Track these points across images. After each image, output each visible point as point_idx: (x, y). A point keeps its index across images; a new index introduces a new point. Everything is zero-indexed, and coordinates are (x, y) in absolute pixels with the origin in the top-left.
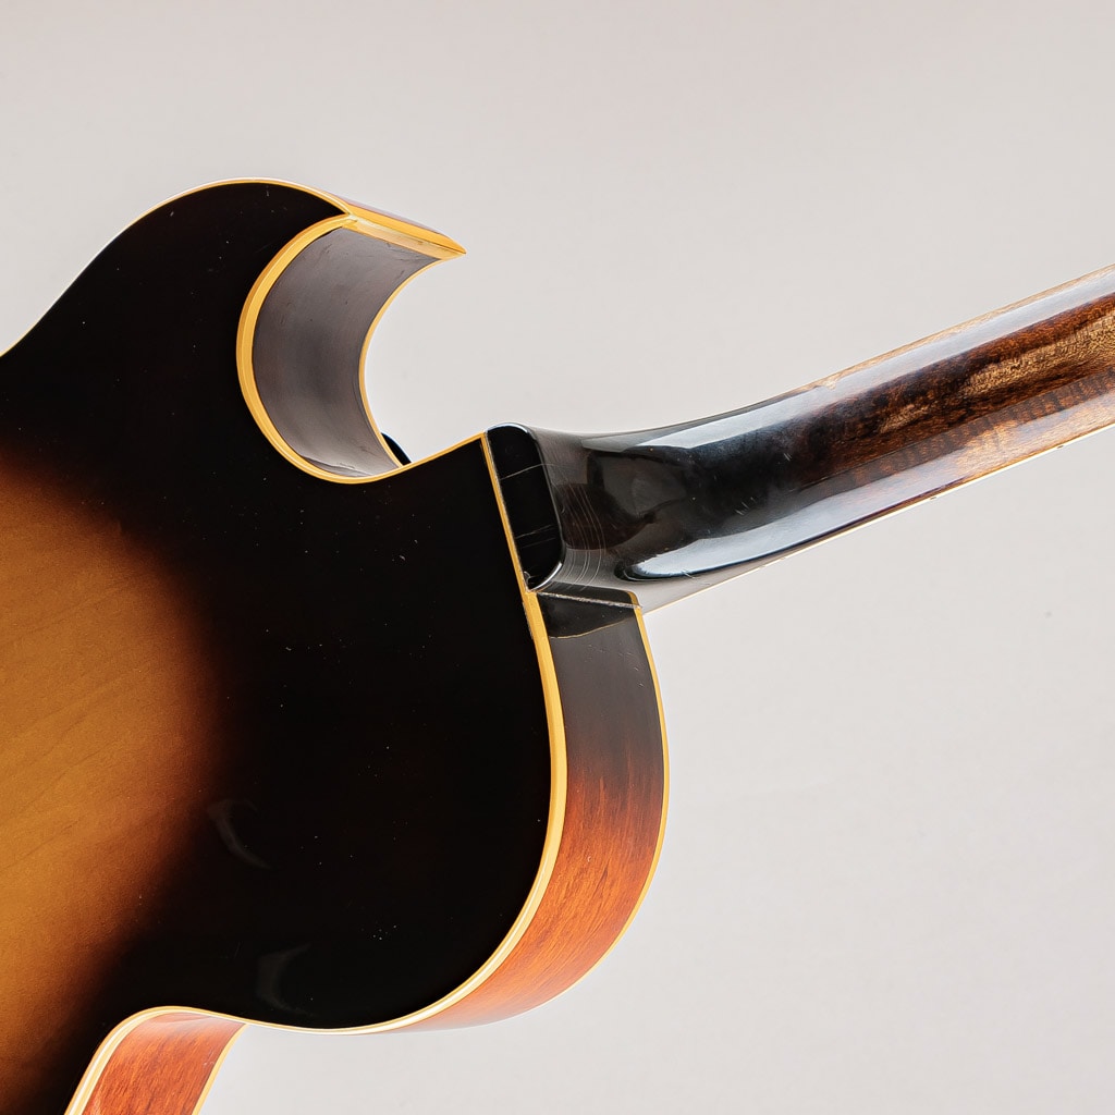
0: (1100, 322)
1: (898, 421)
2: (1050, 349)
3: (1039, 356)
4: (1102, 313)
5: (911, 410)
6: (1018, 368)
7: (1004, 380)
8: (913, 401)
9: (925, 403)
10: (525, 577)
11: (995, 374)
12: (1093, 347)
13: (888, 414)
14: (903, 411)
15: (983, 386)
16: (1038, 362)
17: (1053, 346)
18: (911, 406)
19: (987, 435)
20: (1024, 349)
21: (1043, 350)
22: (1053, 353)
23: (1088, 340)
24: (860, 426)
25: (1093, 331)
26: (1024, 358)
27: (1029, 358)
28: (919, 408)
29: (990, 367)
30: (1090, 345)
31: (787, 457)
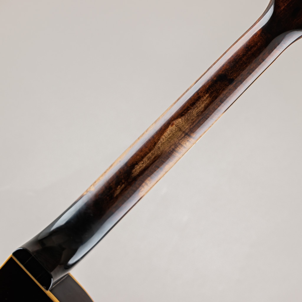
0: (160, 141)
1: (118, 192)
2: (150, 154)
3: (148, 158)
4: (159, 139)
5: (120, 187)
6: (143, 163)
7: (142, 168)
8: (119, 185)
9: (123, 183)
10: (44, 288)
11: (138, 167)
12: (161, 149)
13: (114, 191)
14: (118, 188)
15: (136, 172)
16: (148, 159)
17: (150, 153)
18: (119, 186)
19: (144, 184)
20: (142, 158)
21: (148, 156)
22: (151, 155)
23: (159, 148)
24: (108, 198)
25: (159, 144)
26: (144, 160)
27: (145, 159)
28: (121, 186)
29: (136, 166)
30: (160, 149)
31: (92, 215)
